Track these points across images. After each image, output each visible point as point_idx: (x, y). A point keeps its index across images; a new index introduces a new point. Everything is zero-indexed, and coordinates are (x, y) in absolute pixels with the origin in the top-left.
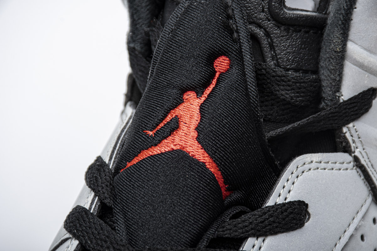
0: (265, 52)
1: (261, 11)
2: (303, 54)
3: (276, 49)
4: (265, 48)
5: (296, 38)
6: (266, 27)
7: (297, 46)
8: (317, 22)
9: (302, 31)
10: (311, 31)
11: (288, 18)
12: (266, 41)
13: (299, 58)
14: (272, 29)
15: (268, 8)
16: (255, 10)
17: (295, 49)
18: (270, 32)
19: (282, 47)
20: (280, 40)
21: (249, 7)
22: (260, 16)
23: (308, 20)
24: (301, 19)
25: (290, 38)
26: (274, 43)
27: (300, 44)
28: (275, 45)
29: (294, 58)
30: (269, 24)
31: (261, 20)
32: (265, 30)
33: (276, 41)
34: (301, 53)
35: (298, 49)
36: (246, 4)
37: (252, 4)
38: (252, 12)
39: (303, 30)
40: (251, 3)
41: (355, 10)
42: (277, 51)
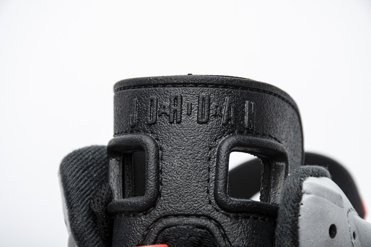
0: (218, 241)
1: (209, 203)
2: (256, 239)
3: (229, 237)
4: (218, 237)
5: (246, 224)
6: (216, 217)
7: (249, 232)
8: (263, 207)
9: (251, 218)
10: (259, 218)
11: (236, 205)
12: (218, 231)
13: (253, 243)
14: (222, 219)
15: (215, 199)
16: (203, 202)
17: (248, 235)
18: (220, 222)
19: (235, 234)
20: (231, 227)
21: (196, 200)
22: (208, 208)
23: (255, 205)
24: (248, 205)
25: (240, 225)
26: (226, 232)
27: (251, 230)
28: (227, 233)
29: (248, 244)
30: (218, 214)
31: (210, 211)
32: (215, 220)
33: (228, 229)
34: (254, 239)
35: (250, 234)
36: (193, 199)
37: (199, 198)
38: (200, 205)
39: (251, 216)
40: (198, 196)
41: (300, 217)
42: (230, 239)
